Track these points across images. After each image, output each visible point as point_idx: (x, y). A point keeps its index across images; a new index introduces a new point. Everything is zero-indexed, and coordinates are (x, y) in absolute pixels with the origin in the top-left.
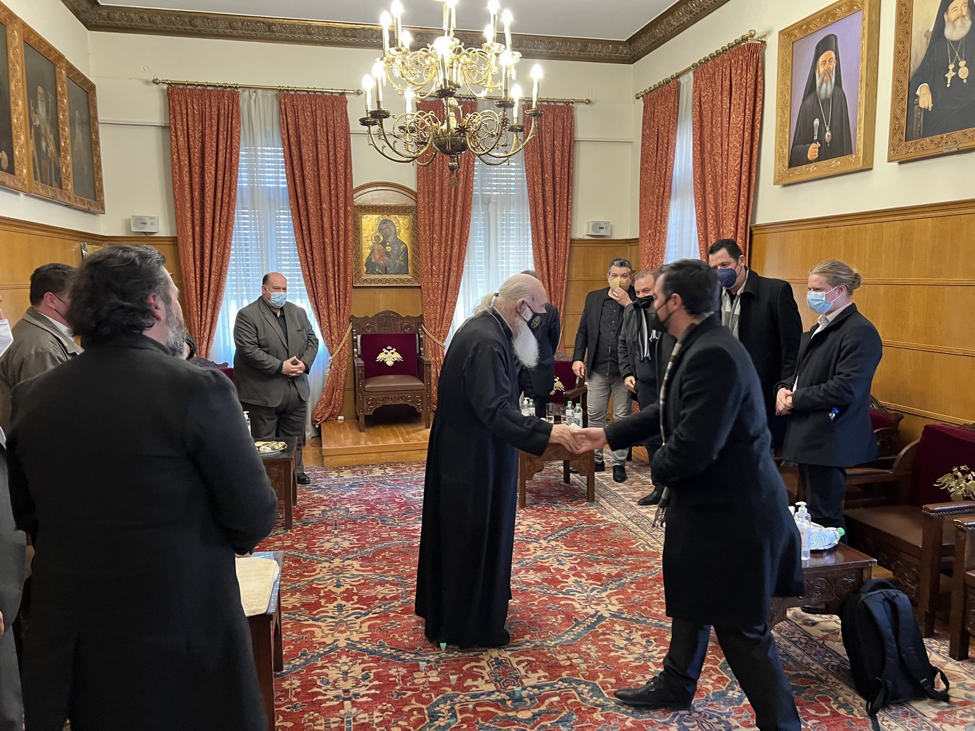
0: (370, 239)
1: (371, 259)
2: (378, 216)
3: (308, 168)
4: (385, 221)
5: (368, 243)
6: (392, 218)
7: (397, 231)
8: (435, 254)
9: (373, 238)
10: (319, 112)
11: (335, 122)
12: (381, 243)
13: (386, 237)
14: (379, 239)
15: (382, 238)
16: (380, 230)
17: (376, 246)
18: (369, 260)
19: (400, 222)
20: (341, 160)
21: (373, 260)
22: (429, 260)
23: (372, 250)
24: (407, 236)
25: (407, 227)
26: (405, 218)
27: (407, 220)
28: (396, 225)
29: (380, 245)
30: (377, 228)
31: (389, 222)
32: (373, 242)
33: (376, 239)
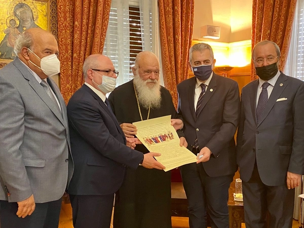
0: (4, 22)
1: (6, 43)
4: (21, 6)
5: (2, 26)
7: (35, 17)
8: (76, 42)
9: (8, 21)
12: (17, 28)
13: (22, 21)
14: (15, 23)
15: (18, 22)
16: (15, 14)
17: (12, 31)
19: (38, 8)
21: (8, 44)
22: (69, 47)
23: (8, 34)
24: (45, 22)
25: (45, 14)
26: (43, 4)
27: (44, 7)
28: (33, 11)
29: (16, 29)
30: (12, 11)
31: (26, 7)
32: (9, 25)
33: (11, 22)
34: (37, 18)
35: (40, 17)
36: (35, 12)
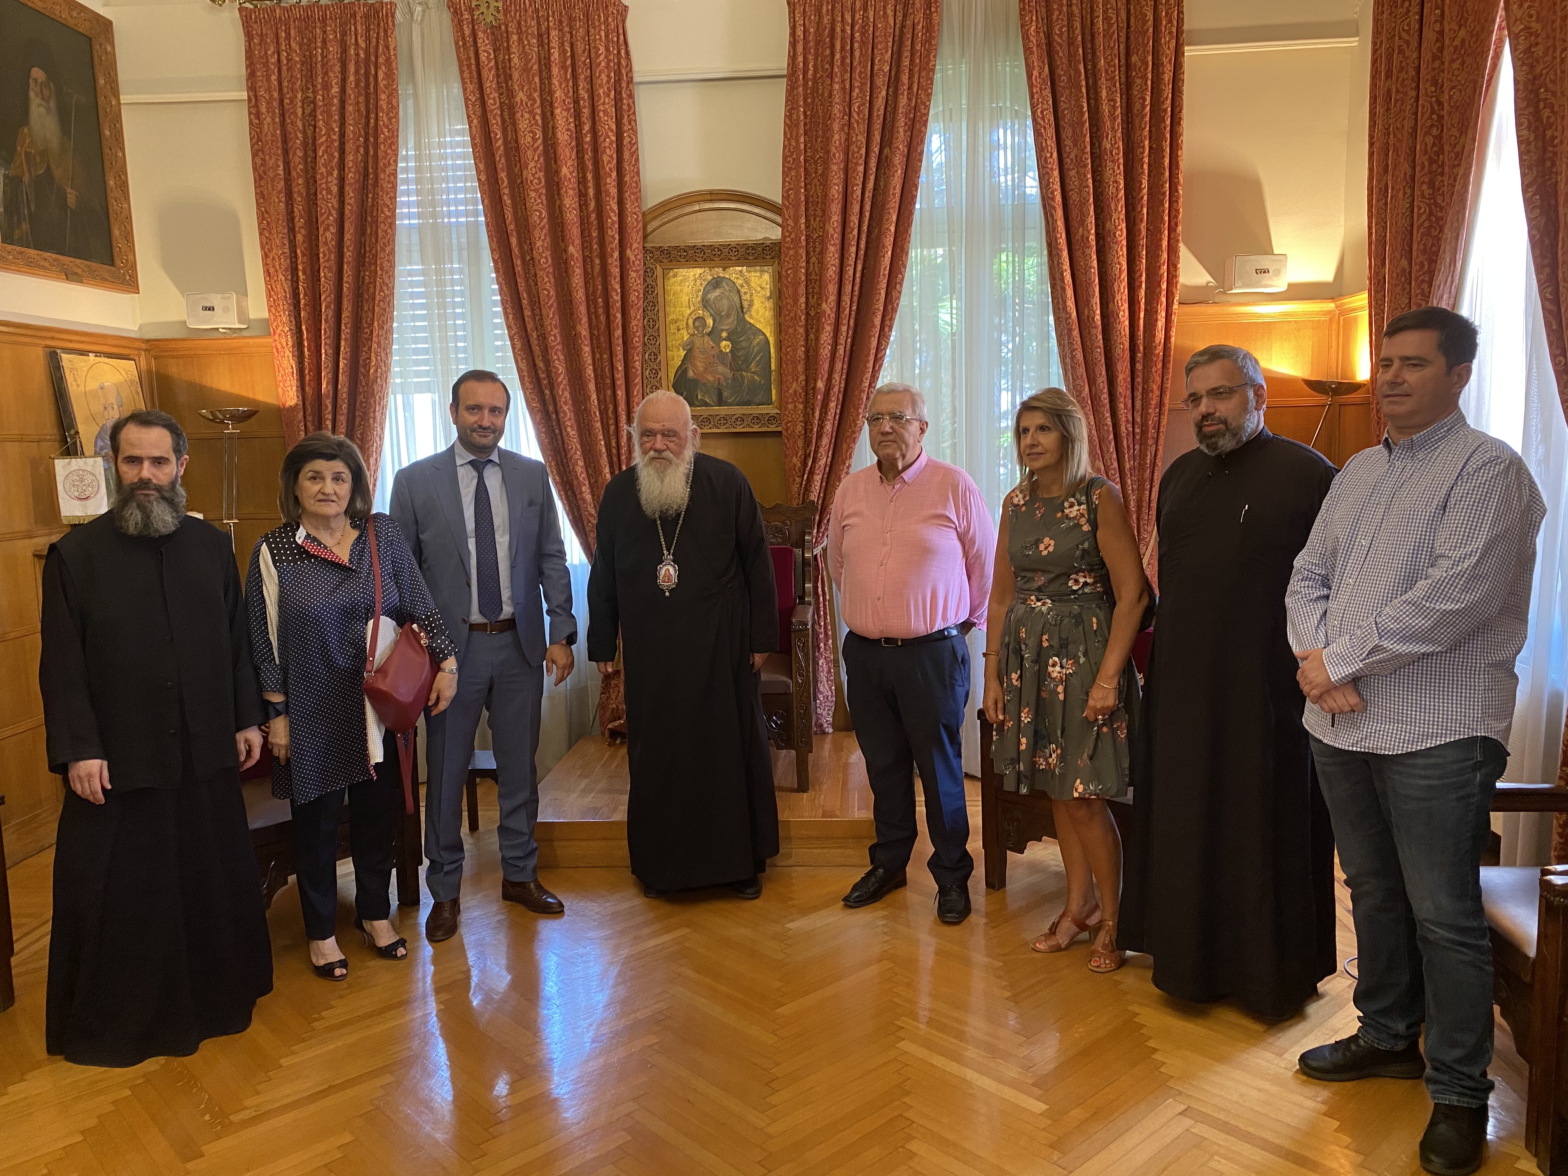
0: (683, 325)
1: (685, 371)
2: (699, 271)
3: (532, 165)
4: (716, 283)
5: (678, 336)
6: (735, 273)
7: (745, 304)
9: (691, 322)
10: (554, 33)
11: (593, 55)
12: (709, 334)
13: (720, 318)
14: (705, 325)
15: (710, 322)
16: (705, 303)
17: (698, 342)
18: (682, 371)
19: (753, 284)
20: (608, 141)
21: (691, 374)
23: (689, 350)
24: (769, 314)
25: (768, 294)
26: (762, 271)
27: (766, 276)
28: (743, 291)
29: (706, 338)
30: (699, 299)
31: (727, 284)
32: (691, 331)
33: (697, 324)
34: (751, 305)
35: (757, 305)
36: (745, 293)
